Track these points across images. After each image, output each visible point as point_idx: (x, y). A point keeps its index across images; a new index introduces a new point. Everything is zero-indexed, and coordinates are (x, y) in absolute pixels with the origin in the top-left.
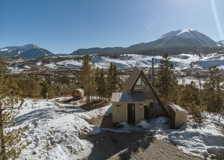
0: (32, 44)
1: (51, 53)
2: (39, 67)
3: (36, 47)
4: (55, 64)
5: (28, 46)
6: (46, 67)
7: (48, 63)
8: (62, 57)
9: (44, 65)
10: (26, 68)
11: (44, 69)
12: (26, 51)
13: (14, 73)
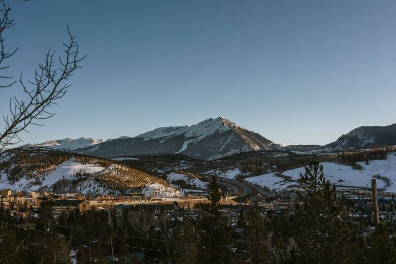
0: (220, 118)
1: (269, 142)
2: (233, 184)
3: (230, 126)
4: (277, 175)
5: (208, 123)
6: (249, 185)
7: (259, 173)
8: (300, 153)
9: (247, 179)
10: (194, 187)
11: (243, 191)
12: (201, 138)
13: (163, 199)
